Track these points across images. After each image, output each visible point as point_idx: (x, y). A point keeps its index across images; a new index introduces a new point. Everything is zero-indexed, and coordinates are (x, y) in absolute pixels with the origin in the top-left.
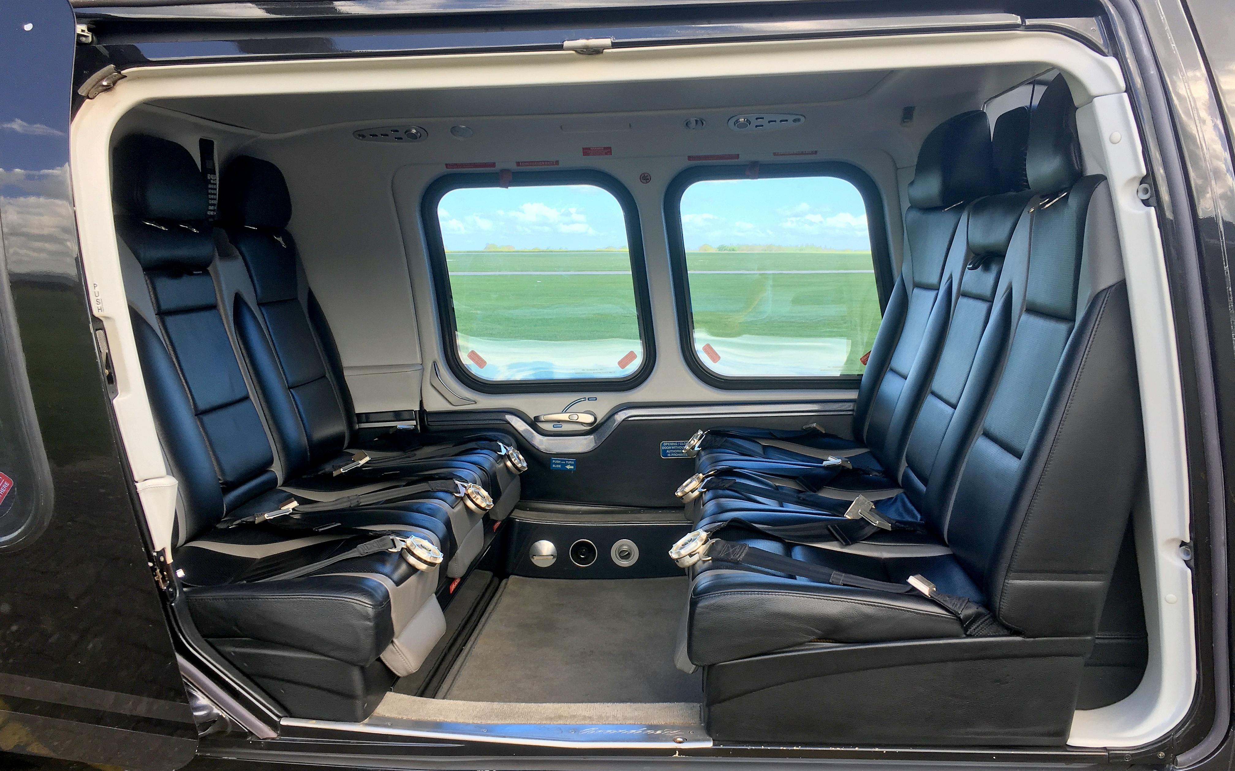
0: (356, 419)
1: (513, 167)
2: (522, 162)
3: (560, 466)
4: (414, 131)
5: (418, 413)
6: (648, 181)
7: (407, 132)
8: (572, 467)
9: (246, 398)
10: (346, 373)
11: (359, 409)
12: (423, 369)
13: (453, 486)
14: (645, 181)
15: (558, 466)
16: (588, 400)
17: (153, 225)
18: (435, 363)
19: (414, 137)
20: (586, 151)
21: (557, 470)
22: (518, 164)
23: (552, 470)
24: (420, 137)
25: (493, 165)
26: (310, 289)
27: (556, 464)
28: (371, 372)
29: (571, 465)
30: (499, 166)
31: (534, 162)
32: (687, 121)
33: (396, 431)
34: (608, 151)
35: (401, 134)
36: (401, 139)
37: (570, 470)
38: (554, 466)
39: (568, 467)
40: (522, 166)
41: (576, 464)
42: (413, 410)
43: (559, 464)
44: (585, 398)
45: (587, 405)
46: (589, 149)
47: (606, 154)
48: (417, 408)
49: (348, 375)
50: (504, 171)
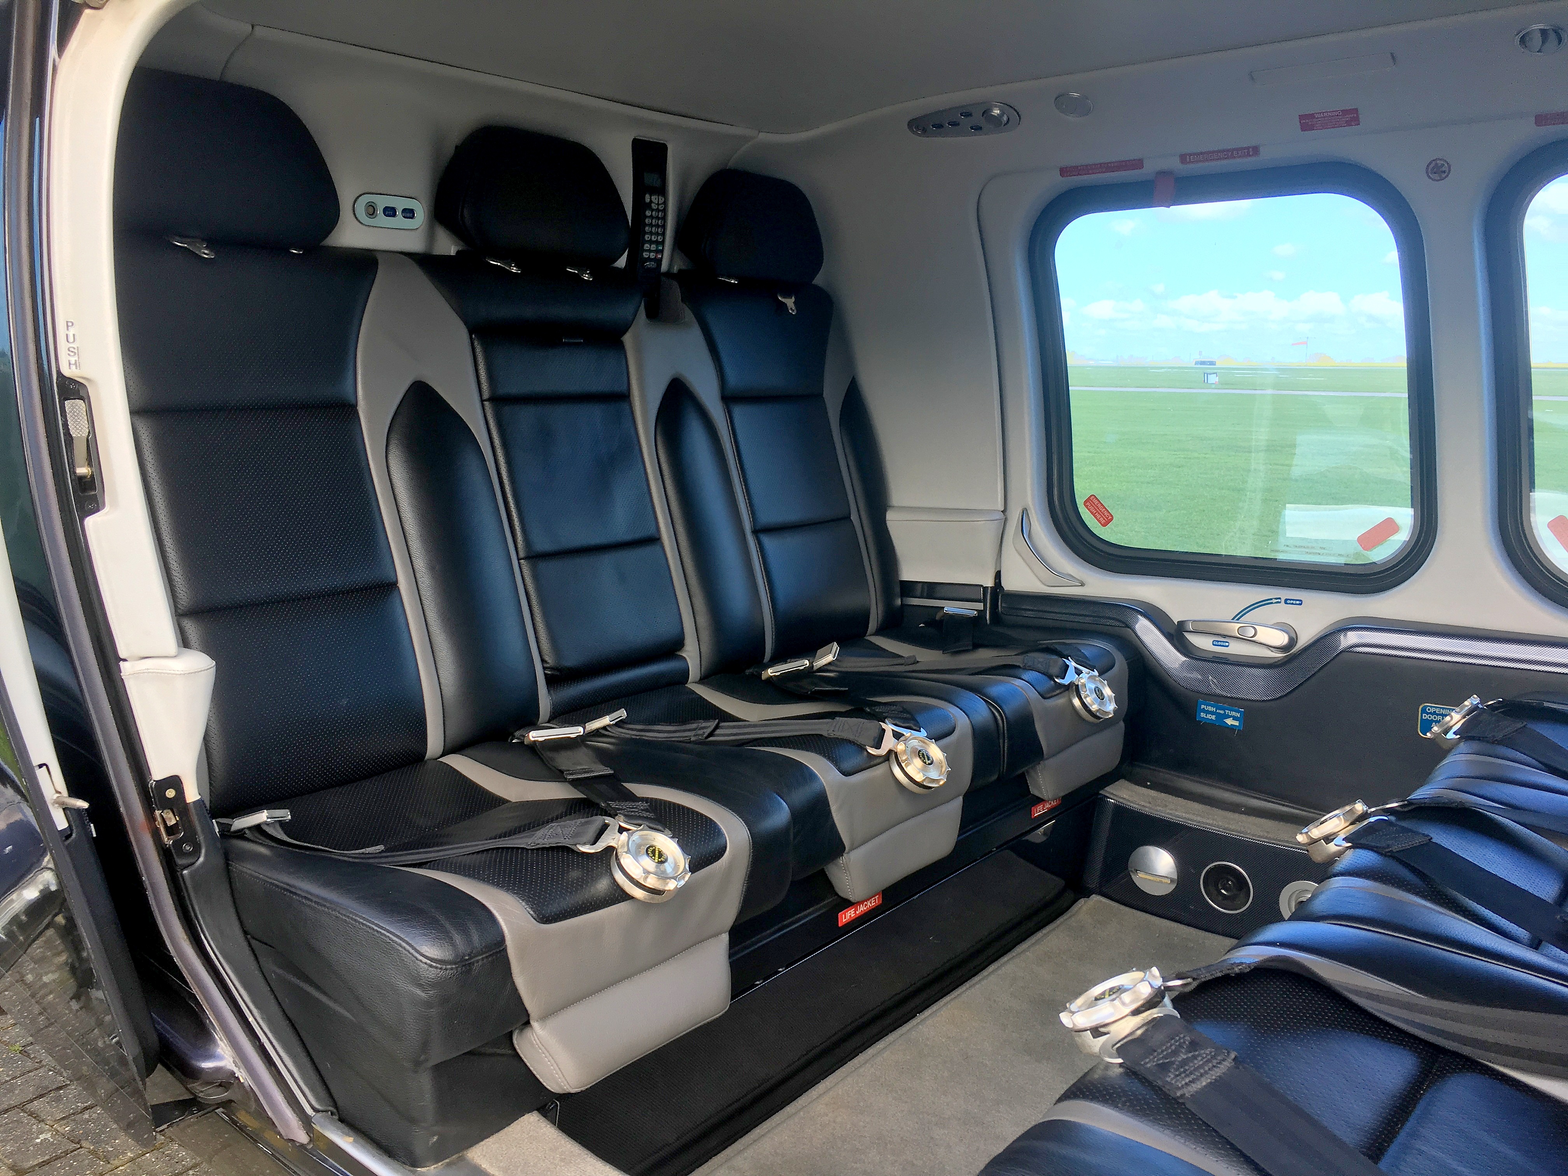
0: (898, 590)
1: (1174, 164)
2: (1190, 155)
3: (1213, 717)
4: (996, 112)
5: (989, 591)
6: (1444, 175)
7: (986, 113)
8: (1236, 723)
9: (654, 540)
10: (890, 516)
11: (908, 573)
12: (1006, 520)
13: (875, 733)
14: (1436, 177)
15: (1209, 716)
16: (1285, 602)
17: (499, 264)
18: (1025, 512)
19: (996, 120)
20: (1308, 122)
21: (1208, 725)
22: (1183, 158)
23: (1200, 722)
24: (1008, 122)
25: (1138, 164)
26: (854, 378)
27: (1208, 712)
28: (924, 517)
29: (1235, 718)
30: (1150, 168)
31: (1214, 152)
32: (1521, 34)
33: (943, 616)
34: (1351, 117)
35: (977, 119)
36: (981, 128)
37: (1232, 728)
38: (1203, 715)
39: (1229, 722)
40: (1190, 162)
41: (1246, 719)
42: (982, 586)
43: (1212, 713)
44: (1280, 598)
45: (1282, 613)
46: (1312, 116)
47: (1349, 124)
48: (989, 583)
49: (892, 518)
50: (1163, 174)
